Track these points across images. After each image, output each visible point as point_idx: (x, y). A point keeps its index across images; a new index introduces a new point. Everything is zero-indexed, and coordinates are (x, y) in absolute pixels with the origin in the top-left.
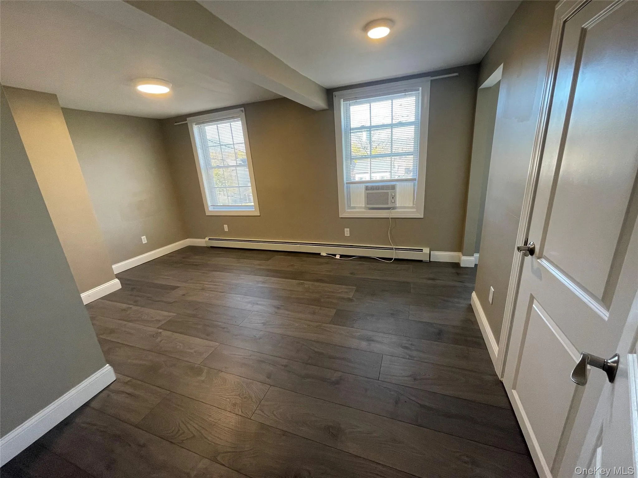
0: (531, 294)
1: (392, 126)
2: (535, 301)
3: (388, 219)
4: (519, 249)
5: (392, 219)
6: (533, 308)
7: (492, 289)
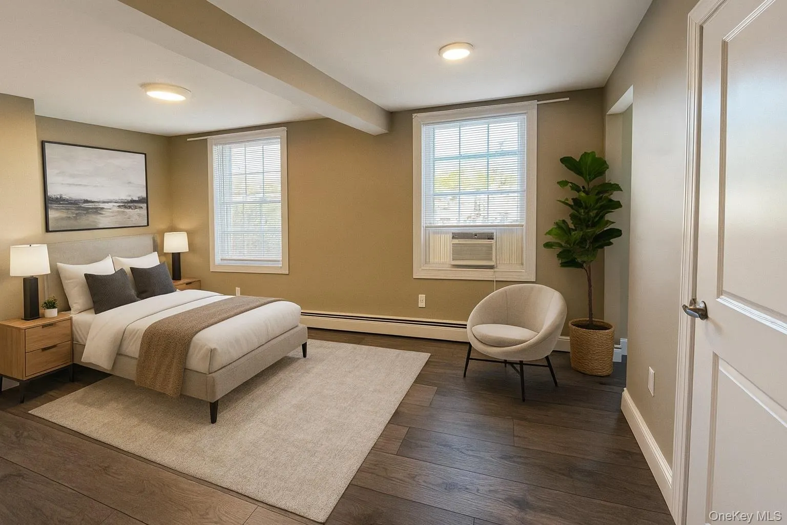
0: (713, 352)
1: (488, 155)
2: (720, 361)
3: (492, 282)
4: (685, 307)
5: (498, 283)
6: (719, 371)
7: (652, 371)
